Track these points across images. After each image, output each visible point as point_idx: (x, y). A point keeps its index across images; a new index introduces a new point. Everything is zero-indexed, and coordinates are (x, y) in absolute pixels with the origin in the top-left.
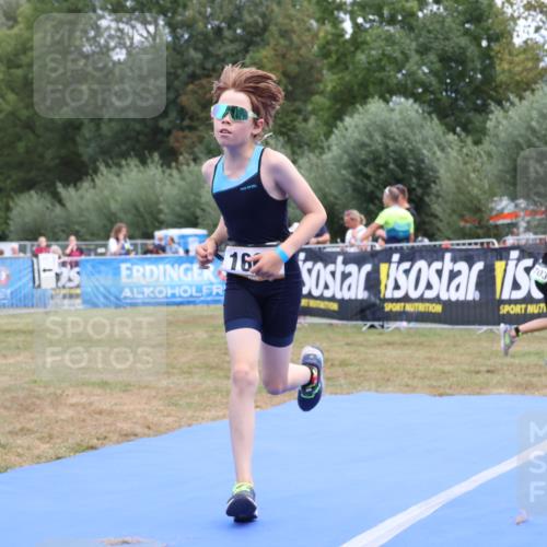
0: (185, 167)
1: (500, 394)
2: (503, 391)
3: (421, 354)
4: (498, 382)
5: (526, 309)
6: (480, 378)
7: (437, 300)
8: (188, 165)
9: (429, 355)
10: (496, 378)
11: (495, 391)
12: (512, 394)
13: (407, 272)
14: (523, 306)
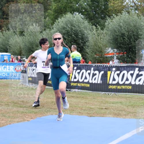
0: (4, 32)
1: (110, 117)
2: (110, 116)
3: (83, 101)
4: (109, 113)
5: (117, 87)
6: (103, 111)
7: (88, 83)
8: (5, 31)
9: (86, 102)
10: (108, 111)
11: (108, 116)
12: (114, 117)
13: (79, 73)
14: (116, 86)
